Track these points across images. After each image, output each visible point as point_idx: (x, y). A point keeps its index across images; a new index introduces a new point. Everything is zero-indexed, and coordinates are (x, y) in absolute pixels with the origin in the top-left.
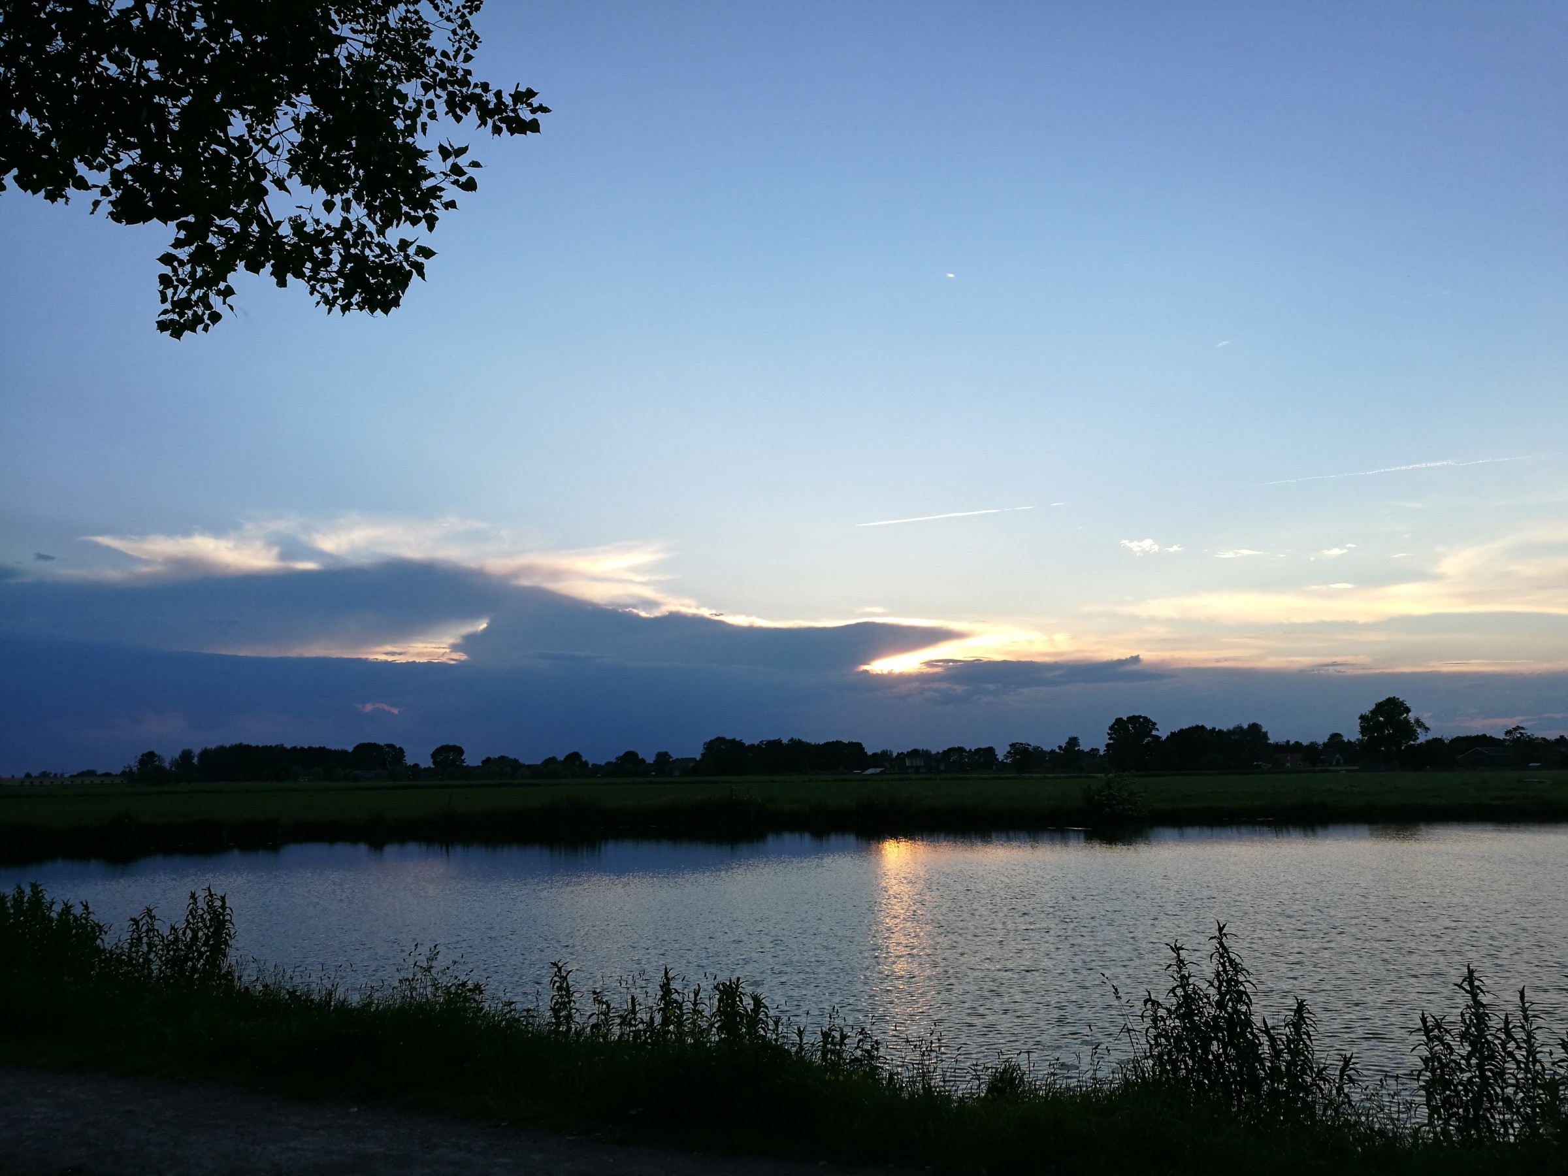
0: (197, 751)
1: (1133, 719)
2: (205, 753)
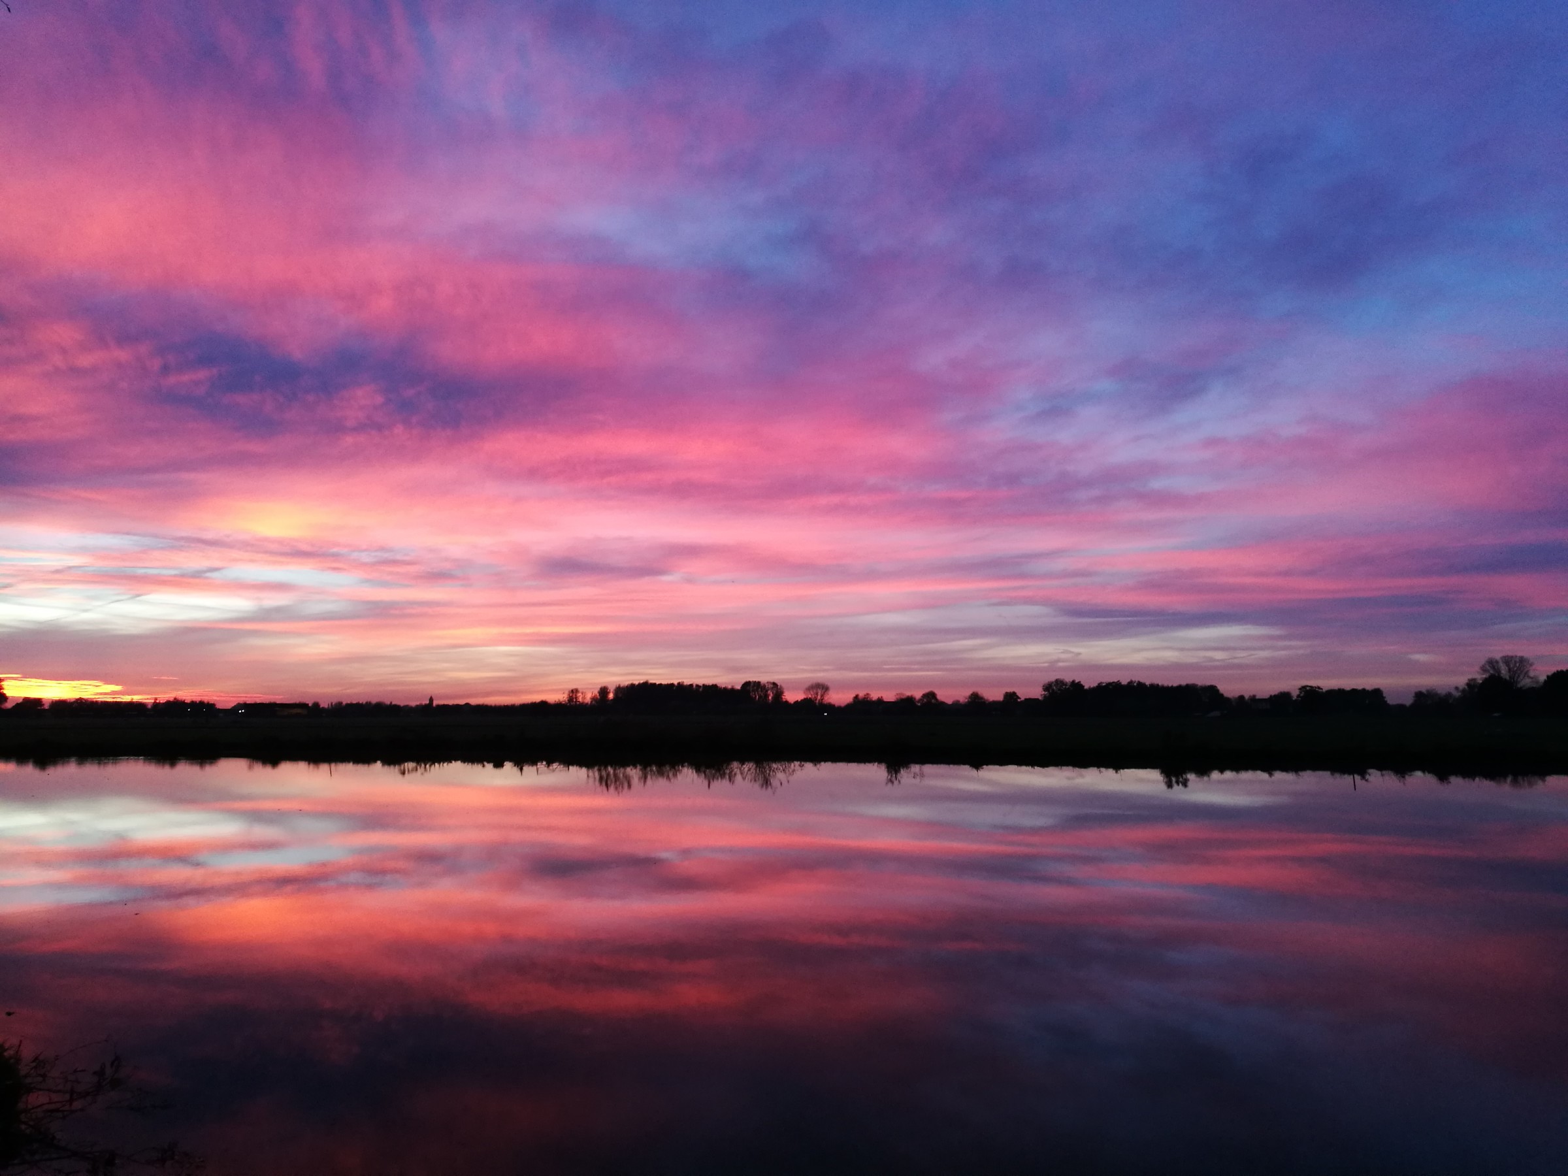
0: (612, 688)
1: (1507, 660)
2: (619, 689)
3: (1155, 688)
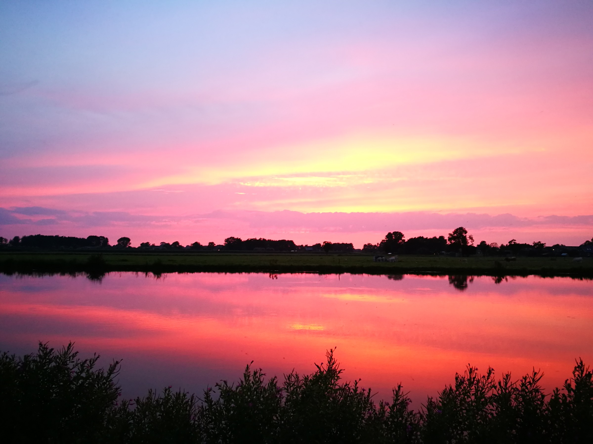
0: (21, 237)
1: (395, 233)
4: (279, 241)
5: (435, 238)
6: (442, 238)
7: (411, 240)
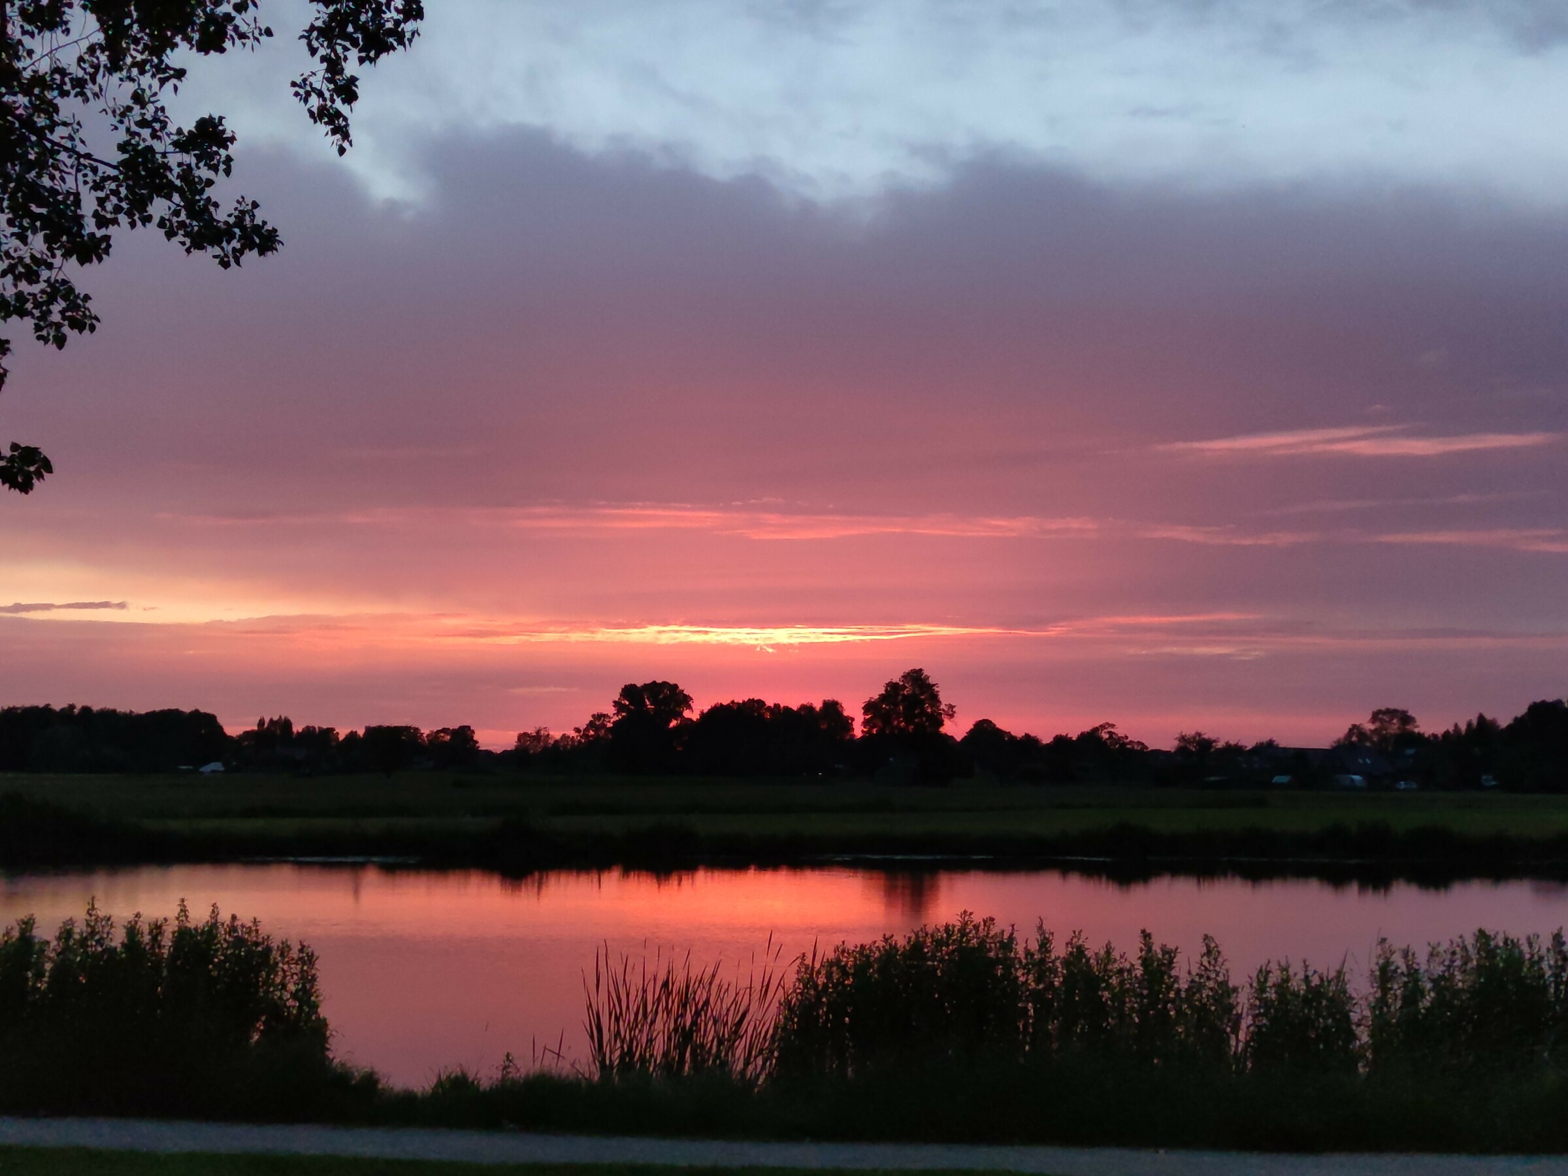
1: (654, 688)
3: (109, 716)
4: (152, 715)
5: (807, 709)
6: (832, 707)
7: (718, 714)
